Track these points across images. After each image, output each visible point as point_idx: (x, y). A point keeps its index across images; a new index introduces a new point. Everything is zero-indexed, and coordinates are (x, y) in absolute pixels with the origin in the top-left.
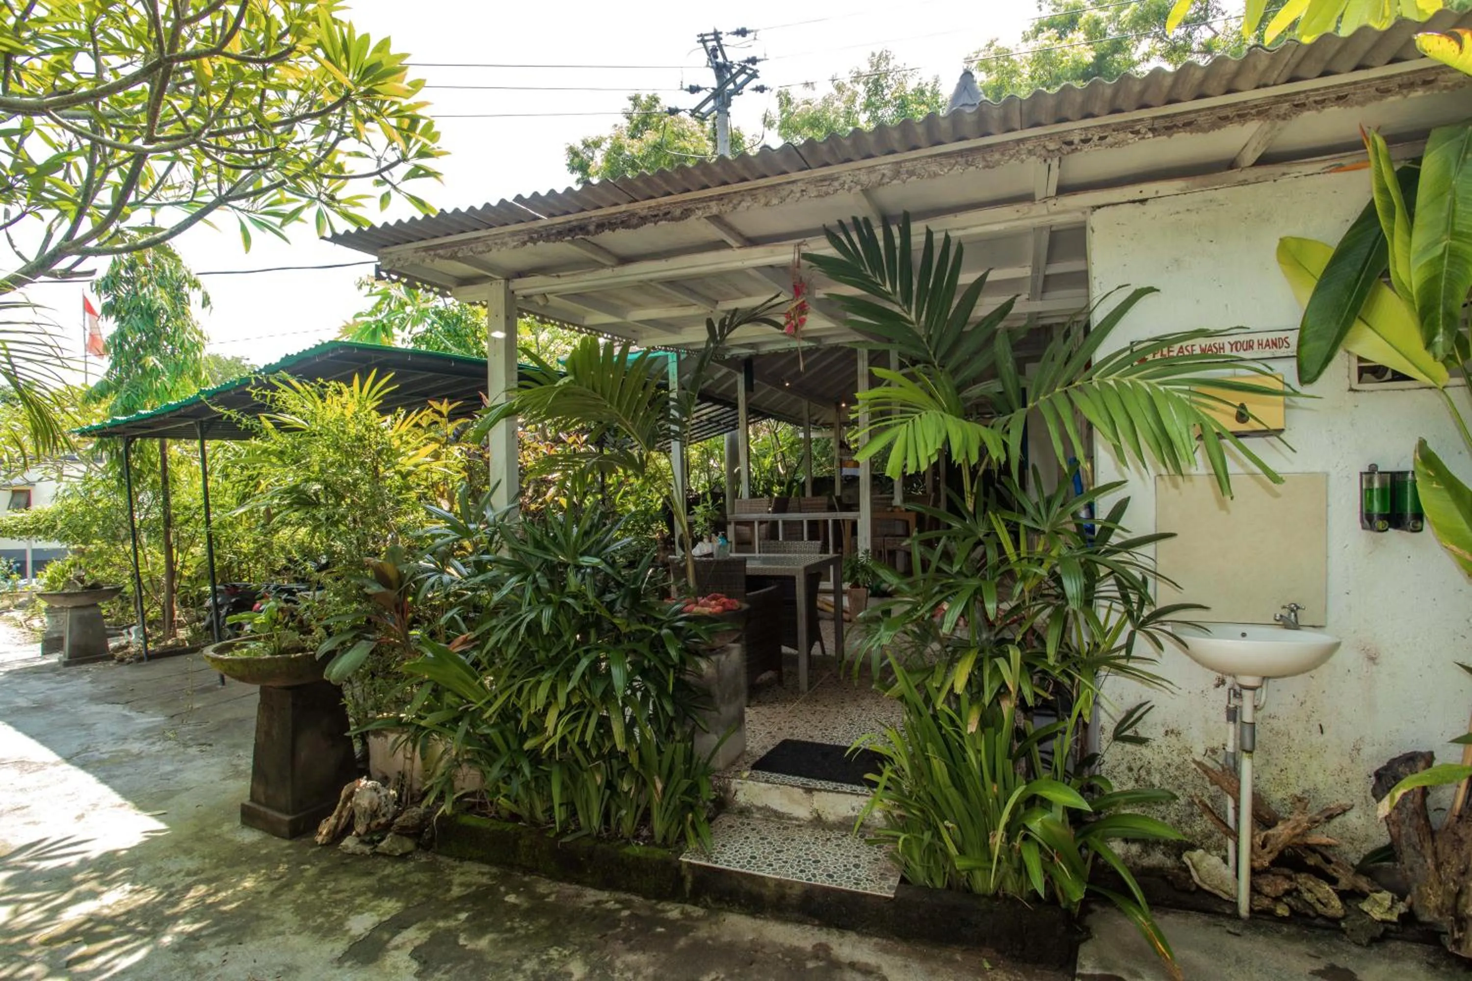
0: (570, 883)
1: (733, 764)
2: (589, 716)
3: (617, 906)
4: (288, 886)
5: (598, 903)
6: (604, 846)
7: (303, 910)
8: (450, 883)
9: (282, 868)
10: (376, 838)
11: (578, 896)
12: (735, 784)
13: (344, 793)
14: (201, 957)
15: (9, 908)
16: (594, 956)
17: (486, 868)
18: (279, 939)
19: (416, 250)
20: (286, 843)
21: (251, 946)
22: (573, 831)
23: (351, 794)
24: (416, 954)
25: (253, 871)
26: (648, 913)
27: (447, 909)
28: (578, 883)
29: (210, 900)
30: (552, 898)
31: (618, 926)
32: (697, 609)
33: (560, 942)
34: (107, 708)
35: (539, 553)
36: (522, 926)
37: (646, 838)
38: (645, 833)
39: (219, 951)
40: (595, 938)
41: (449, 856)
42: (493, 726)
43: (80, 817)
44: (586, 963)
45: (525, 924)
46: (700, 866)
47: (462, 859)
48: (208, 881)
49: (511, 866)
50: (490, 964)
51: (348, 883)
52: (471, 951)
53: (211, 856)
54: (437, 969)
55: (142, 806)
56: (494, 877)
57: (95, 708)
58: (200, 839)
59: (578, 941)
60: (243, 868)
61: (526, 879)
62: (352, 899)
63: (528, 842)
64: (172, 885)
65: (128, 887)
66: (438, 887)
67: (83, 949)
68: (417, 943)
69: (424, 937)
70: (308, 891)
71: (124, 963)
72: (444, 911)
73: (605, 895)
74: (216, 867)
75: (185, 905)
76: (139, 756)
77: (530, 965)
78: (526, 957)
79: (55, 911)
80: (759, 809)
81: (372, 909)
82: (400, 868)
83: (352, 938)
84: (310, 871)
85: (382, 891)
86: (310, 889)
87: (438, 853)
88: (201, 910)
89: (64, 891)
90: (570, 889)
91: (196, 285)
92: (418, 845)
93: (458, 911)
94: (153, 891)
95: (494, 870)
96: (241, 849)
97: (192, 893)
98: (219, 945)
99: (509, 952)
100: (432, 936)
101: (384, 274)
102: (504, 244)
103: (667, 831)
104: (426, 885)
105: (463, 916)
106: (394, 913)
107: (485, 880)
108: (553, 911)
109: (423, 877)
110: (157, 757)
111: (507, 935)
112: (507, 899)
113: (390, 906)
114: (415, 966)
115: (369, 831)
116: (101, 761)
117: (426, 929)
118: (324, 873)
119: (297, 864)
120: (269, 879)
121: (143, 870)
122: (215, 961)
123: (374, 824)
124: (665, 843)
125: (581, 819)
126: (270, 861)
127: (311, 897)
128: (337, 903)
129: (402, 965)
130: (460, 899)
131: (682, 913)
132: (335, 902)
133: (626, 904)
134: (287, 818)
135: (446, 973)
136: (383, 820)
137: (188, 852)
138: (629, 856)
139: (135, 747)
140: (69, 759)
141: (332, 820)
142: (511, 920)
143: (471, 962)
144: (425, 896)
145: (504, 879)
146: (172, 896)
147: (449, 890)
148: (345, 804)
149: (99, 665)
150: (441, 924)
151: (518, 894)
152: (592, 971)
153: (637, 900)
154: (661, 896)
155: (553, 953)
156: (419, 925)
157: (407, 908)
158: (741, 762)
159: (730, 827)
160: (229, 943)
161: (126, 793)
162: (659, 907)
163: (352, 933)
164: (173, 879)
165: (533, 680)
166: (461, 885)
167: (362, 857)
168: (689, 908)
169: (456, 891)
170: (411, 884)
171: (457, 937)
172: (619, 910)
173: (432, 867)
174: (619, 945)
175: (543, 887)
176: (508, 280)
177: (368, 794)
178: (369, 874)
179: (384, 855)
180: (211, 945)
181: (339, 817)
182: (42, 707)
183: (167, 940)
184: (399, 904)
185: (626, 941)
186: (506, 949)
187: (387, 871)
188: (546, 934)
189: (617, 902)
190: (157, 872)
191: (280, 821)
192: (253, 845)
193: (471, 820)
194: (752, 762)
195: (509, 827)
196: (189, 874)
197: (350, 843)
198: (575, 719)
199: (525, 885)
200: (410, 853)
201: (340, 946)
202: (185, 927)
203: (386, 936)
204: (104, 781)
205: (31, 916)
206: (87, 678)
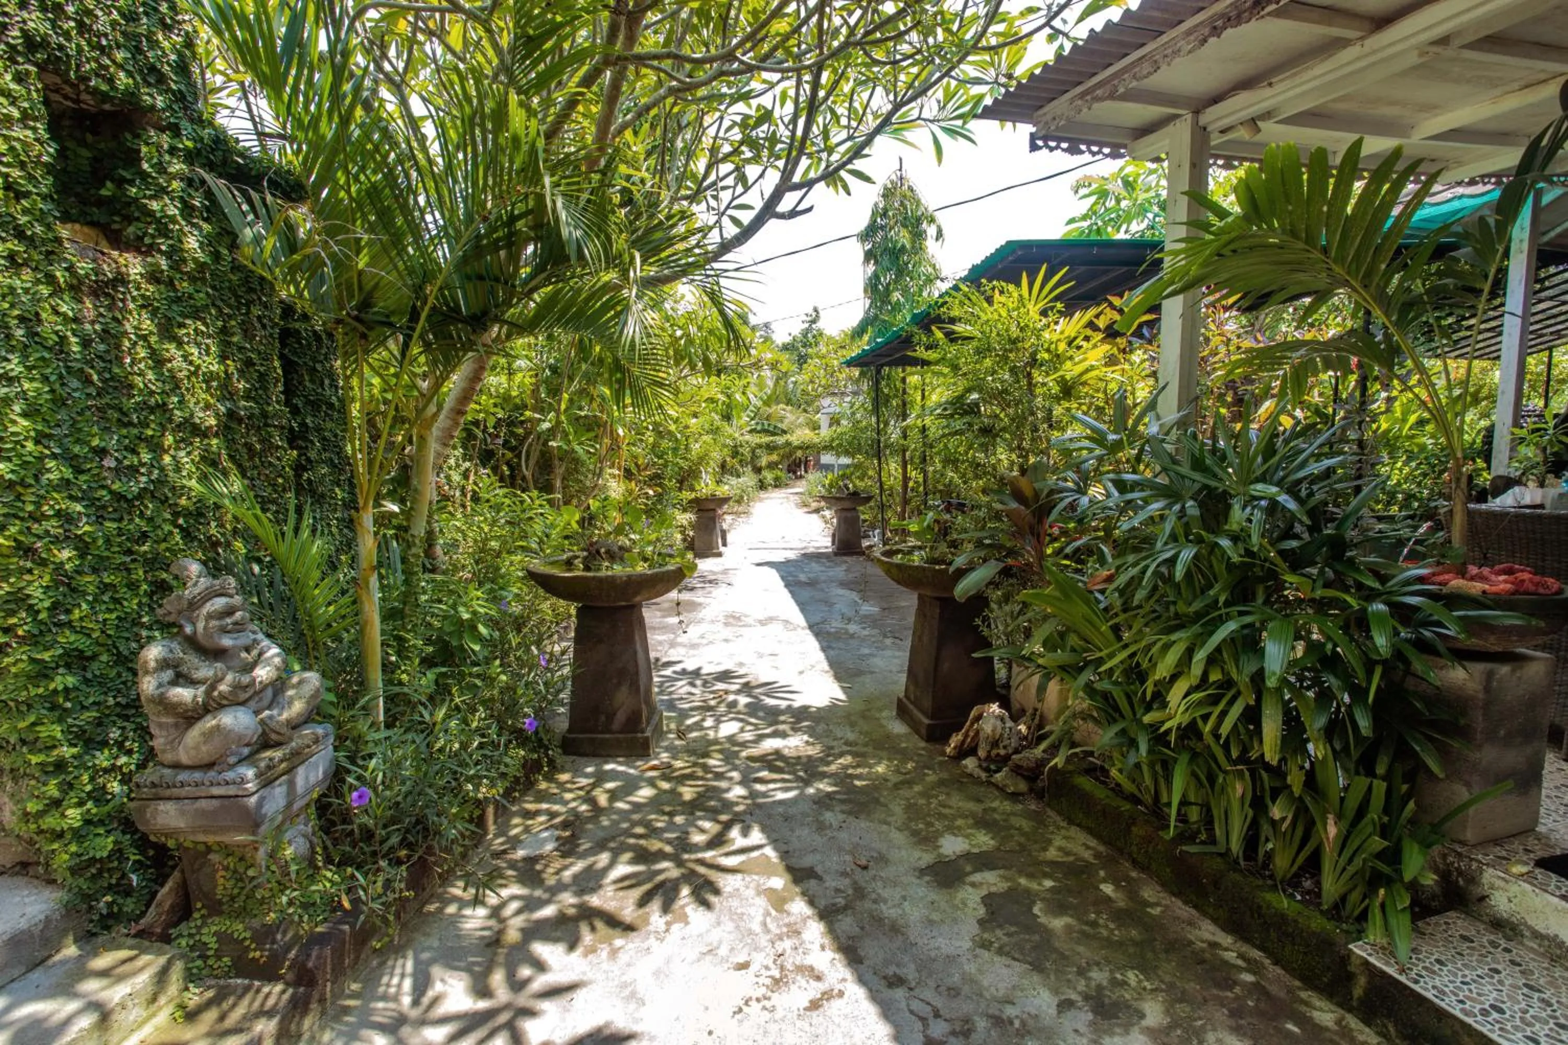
0: (1186, 903)
1: (1497, 841)
2: (1231, 702)
3: (1240, 962)
4: (909, 783)
5: (1214, 945)
6: (1237, 877)
7: (912, 810)
8: (1049, 842)
9: (910, 766)
10: (993, 767)
11: (1191, 923)
12: (1490, 876)
13: (973, 714)
14: (828, 816)
15: (740, 725)
16: (1182, 1009)
17: (1093, 843)
18: (885, 827)
19: (1072, 100)
20: (923, 744)
21: (863, 824)
22: (1203, 843)
23: (979, 717)
24: (988, 900)
25: (889, 759)
26: (1282, 994)
27: (1037, 869)
28: (1195, 907)
29: (850, 771)
30: (1156, 911)
31: (1230, 988)
32: (1457, 583)
33: (1145, 969)
34: (846, 593)
35: (1197, 476)
36: (1107, 927)
37: (1309, 892)
38: (1308, 884)
39: (841, 817)
40: (1193, 987)
41: (1060, 813)
42: (1116, 683)
43: (801, 673)
44: (1167, 1012)
45: (1112, 926)
46: (1383, 973)
47: (1071, 822)
48: (855, 755)
49: (1121, 851)
50: (1056, 950)
51: (958, 801)
52: (1041, 925)
53: (866, 734)
54: (1000, 926)
55: (838, 678)
56: (1097, 855)
57: (841, 591)
58: (864, 717)
59: (1167, 978)
60: (884, 754)
61: (1134, 874)
62: (954, 818)
63: (1142, 832)
64: (832, 748)
65: (806, 737)
66: (1036, 842)
67: (764, 774)
68: (993, 889)
69: (1003, 886)
70: (922, 794)
71: (780, 796)
72: (1031, 869)
73: (1226, 940)
74: (866, 745)
75: (833, 768)
76: (852, 636)
77: (1099, 976)
78: (1098, 964)
79: (761, 737)
80: (1536, 935)
81: (967, 836)
82: (1007, 806)
83: (940, 855)
84: (931, 777)
85: (983, 823)
86: (925, 794)
87: (1049, 805)
88: (842, 779)
89: (770, 725)
90: (1183, 910)
91: (932, 220)
92: (1031, 790)
93: (1046, 876)
94: (818, 748)
95: (1101, 848)
96: (888, 736)
97: (841, 761)
98: (843, 812)
99: (1081, 949)
100: (1010, 889)
101: (1040, 143)
102: (1177, 52)
103: (1344, 898)
104: (1024, 834)
105: (1048, 883)
106: (984, 848)
107: (1087, 855)
108: (1151, 927)
109: (1026, 824)
110: (863, 639)
111: (1086, 928)
112: (1102, 887)
113: (984, 841)
114: (982, 911)
115: (988, 758)
116: (828, 633)
117: (1007, 879)
118: (942, 783)
119: (923, 766)
120: (898, 771)
121: (821, 728)
122: (835, 824)
123: (994, 752)
124: (1337, 911)
125: (1218, 832)
126: (905, 755)
127: (922, 801)
128: (941, 816)
129: (971, 904)
130: (1053, 864)
131: (1339, 1022)
132: (940, 814)
133: (1253, 966)
134: (926, 721)
135: (1007, 934)
136: (1002, 752)
137: (852, 725)
138: (1269, 906)
139: (853, 628)
140: (811, 627)
141: (960, 737)
142: (1098, 913)
143: (1036, 937)
144: (1020, 844)
145: (1107, 862)
146: (829, 754)
147: (1045, 849)
148: (972, 724)
149: (854, 558)
150: (1023, 881)
151: (1117, 886)
152: (1170, 1028)
153: (1275, 971)
154: (1310, 982)
155: (1132, 977)
156: (1001, 872)
157: (998, 849)
158: (1516, 845)
159: (1464, 938)
160: (849, 813)
161: (832, 664)
162: (1304, 995)
163: (942, 850)
164: (835, 743)
165: (1165, 638)
166: (1060, 849)
167: (977, 781)
168: (1353, 1022)
169: (1052, 854)
170: (1012, 827)
171: (1034, 903)
172: (1240, 969)
173: (1038, 818)
174: (1221, 1015)
175: (1149, 893)
176: (1197, 112)
177: (992, 721)
178: (979, 801)
179: (996, 786)
180: (837, 809)
181: (966, 735)
182: (812, 584)
183: (811, 791)
184: (992, 842)
185: (1233, 1014)
186: (1078, 943)
187: (995, 804)
188: (1131, 950)
189: (1241, 956)
190: (828, 733)
191: (921, 723)
192: (898, 736)
193: (1086, 783)
194: (1540, 854)
195: (1126, 806)
196: (847, 743)
197: (970, 763)
198: (1214, 700)
199: (1128, 879)
200: (1022, 794)
201: (927, 858)
202: (825, 786)
203: (968, 868)
204: (823, 649)
205: (748, 736)
206: (844, 567)
